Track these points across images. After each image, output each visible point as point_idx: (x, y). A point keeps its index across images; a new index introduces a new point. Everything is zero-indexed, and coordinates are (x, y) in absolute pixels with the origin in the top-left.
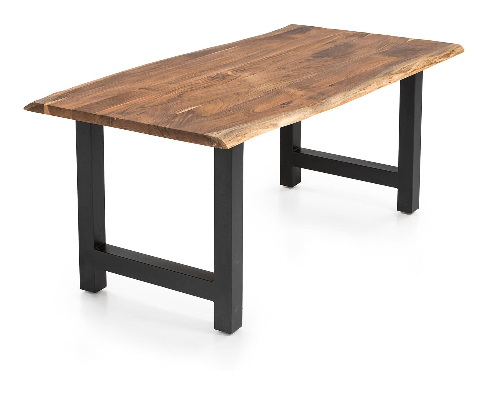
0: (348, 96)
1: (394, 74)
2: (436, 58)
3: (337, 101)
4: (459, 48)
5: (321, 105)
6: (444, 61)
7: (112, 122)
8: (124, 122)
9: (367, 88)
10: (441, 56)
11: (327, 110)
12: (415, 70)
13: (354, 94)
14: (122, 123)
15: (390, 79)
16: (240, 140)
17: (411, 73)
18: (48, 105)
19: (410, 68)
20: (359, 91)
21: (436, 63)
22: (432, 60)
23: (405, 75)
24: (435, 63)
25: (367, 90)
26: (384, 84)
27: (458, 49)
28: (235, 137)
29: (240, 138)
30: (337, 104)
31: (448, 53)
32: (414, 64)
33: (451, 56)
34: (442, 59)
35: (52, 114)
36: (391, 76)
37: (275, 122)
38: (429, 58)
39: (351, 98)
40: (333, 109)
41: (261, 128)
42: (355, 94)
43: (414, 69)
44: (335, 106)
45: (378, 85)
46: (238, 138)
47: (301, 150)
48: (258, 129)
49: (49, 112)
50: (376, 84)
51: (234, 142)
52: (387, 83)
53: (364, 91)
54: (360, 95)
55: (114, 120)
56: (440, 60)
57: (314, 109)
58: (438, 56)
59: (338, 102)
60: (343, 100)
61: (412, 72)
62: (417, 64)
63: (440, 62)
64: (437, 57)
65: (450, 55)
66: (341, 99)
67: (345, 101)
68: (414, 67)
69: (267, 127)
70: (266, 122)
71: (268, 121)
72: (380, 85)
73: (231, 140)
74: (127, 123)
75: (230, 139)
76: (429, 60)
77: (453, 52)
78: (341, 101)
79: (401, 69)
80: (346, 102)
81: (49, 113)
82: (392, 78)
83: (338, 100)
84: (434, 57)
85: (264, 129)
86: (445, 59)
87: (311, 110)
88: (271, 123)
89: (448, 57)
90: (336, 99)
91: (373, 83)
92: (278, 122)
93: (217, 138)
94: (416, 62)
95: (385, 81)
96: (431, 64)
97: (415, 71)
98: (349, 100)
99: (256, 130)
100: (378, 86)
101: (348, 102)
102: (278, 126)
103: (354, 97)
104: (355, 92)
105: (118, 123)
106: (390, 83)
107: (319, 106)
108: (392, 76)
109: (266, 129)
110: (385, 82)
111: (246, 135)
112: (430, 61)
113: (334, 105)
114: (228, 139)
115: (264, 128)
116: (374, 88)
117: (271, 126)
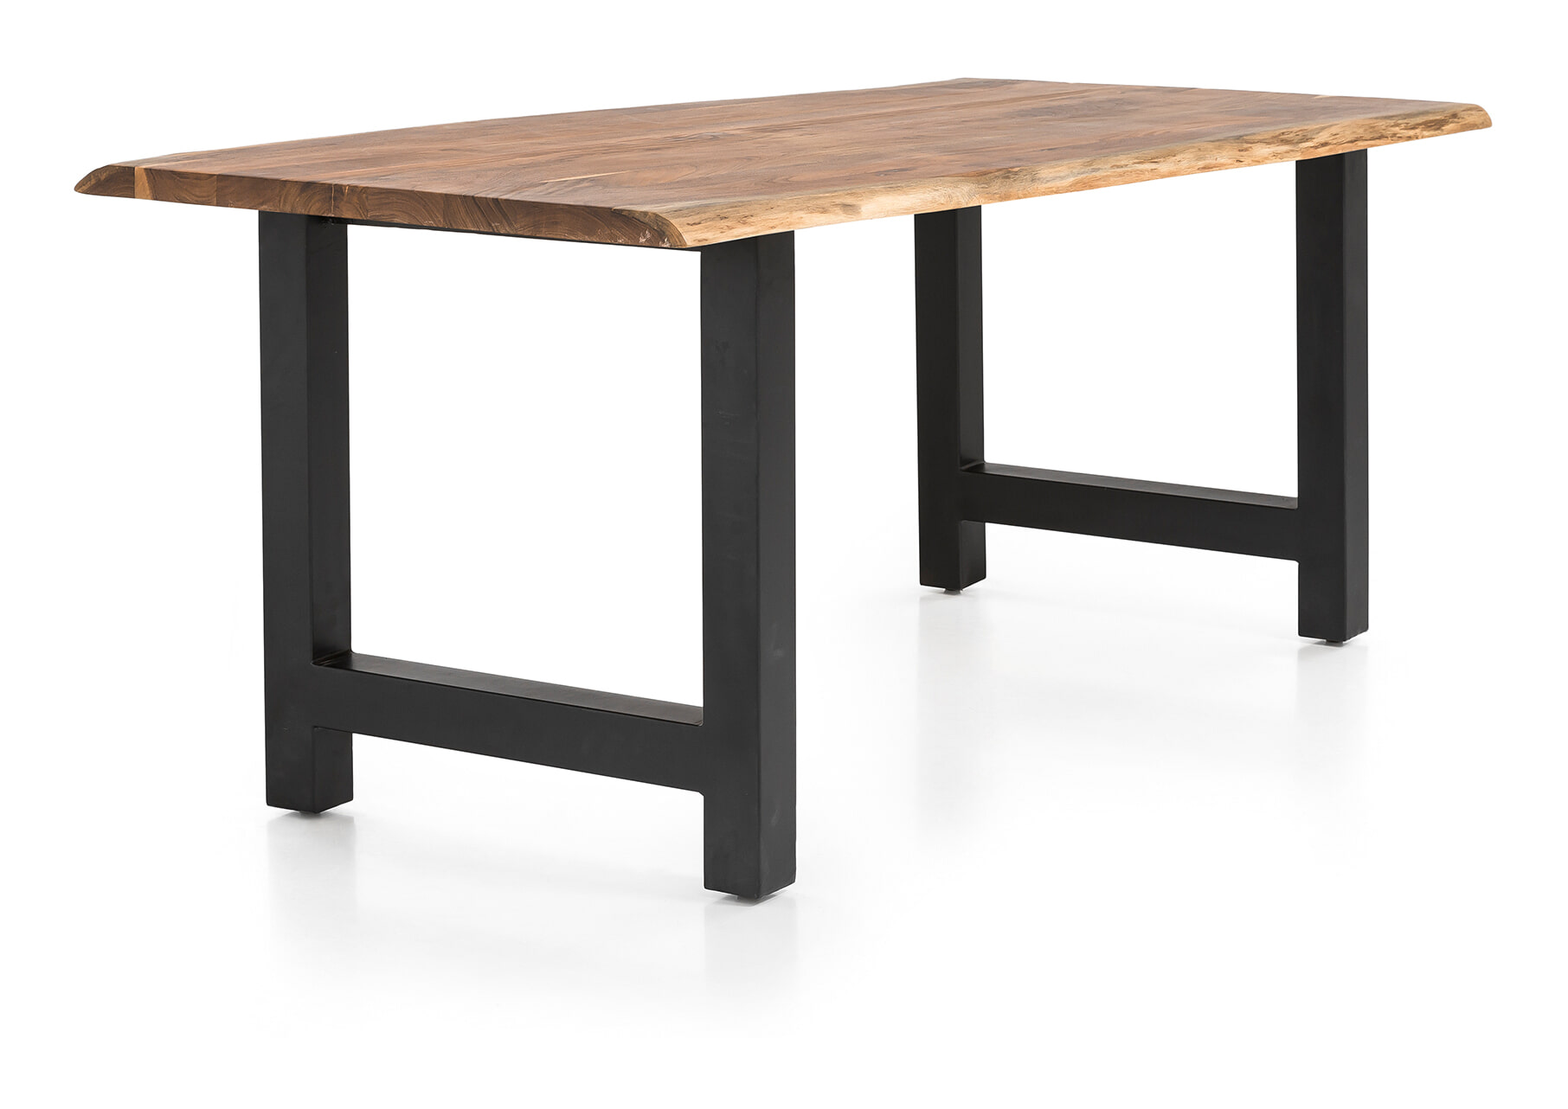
0: (1099, 169)
1: (1254, 143)
2: (1397, 125)
3: (1059, 177)
4: (1473, 112)
5: (1008, 177)
6: (1422, 138)
7: (335, 199)
8: (374, 194)
9: (1162, 159)
10: (1413, 121)
11: (1025, 196)
12: (1325, 144)
13: (1118, 167)
14: (367, 198)
15: (1239, 150)
16: (730, 228)
17: (1312, 150)
18: (146, 169)
19: (1309, 137)
20: (1135, 163)
21: (1396, 138)
22: (1383, 127)
23: (1292, 151)
24: (1392, 137)
25: (1164, 167)
26: (1222, 161)
27: (1472, 114)
28: (713, 219)
29: (729, 224)
30: (1058, 183)
31: (1438, 118)
32: (1323, 129)
33: (1446, 128)
34: (1417, 131)
35: (158, 195)
36: (1246, 146)
37: (849, 200)
38: (1375, 121)
39: (1107, 176)
40: (1046, 197)
41: (800, 210)
42: (1123, 169)
43: (1323, 141)
44: (1054, 189)
45: (1199, 159)
46: (724, 223)
47: (986, 466)
48: (791, 210)
49: (151, 188)
50: (1192, 156)
51: (708, 231)
52: (1230, 161)
53: (1154, 166)
54: (1139, 177)
55: (343, 194)
56: (1411, 133)
57: (983, 185)
58: (1405, 121)
59: (1062, 178)
60: (1080, 177)
61: (1316, 147)
62: (1334, 130)
63: (1409, 138)
64: (1400, 122)
65: (1443, 126)
66: (1072, 172)
67: (1086, 181)
68: (1323, 137)
69: (824, 211)
70: (821, 195)
71: (827, 195)
72: (1208, 162)
73: (700, 223)
74: (383, 196)
75: (697, 221)
76: (1374, 127)
77: (1456, 120)
78: (1072, 179)
79: (1280, 135)
80: (1091, 187)
81: (148, 192)
82: (1246, 150)
83: (1062, 174)
84: (1392, 122)
85: (814, 215)
86: (1425, 133)
87: (973, 186)
88: (838, 201)
89: (1438, 129)
90: (1057, 169)
91: (1182, 152)
92: (859, 203)
93: (654, 214)
94: (1331, 126)
95: (1224, 153)
96: (1379, 138)
97: (1327, 148)
98: (1099, 183)
99: (785, 211)
100: (1201, 164)
101: (1098, 187)
102: (859, 213)
103: (1114, 176)
104: (1123, 163)
105: (355, 200)
106: (1238, 164)
107: (1000, 180)
108: (1250, 145)
109: (819, 215)
110: (1224, 157)
111: (752, 219)
112: (1376, 129)
113: (1049, 185)
114: (691, 220)
115: (812, 211)
116: (1184, 164)
117: (837, 209)
